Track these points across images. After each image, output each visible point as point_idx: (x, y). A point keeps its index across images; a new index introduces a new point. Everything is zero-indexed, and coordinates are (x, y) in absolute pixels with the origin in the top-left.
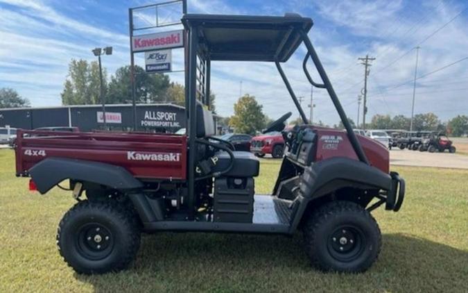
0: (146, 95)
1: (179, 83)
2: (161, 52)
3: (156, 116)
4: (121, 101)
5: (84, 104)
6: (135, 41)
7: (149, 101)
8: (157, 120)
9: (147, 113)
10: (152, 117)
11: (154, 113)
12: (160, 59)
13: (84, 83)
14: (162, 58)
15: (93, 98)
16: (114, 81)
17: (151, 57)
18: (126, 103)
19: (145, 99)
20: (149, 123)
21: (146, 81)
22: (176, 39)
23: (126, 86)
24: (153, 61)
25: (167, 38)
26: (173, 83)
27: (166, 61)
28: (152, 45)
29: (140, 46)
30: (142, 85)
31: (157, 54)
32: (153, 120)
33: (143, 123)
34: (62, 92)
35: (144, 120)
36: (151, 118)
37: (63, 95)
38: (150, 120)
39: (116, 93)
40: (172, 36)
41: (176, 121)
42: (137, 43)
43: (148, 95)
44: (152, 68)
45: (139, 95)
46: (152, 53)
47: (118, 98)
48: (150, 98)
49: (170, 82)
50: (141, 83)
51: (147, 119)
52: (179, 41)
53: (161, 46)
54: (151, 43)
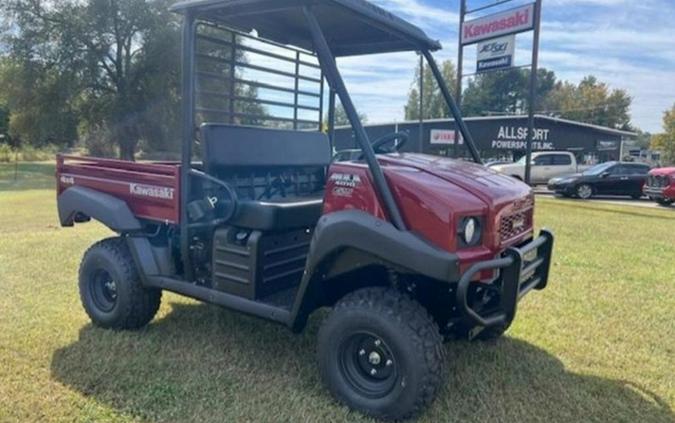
0: (515, 103)
1: (570, 82)
2: (500, 41)
3: (516, 134)
4: (478, 113)
5: (429, 118)
6: (466, 28)
7: (518, 111)
8: (516, 140)
9: (502, 129)
10: (510, 134)
11: (513, 129)
12: (497, 50)
13: (432, 92)
14: (500, 49)
15: (441, 110)
16: (471, 85)
17: (485, 49)
18: (484, 115)
19: (514, 109)
20: (504, 145)
21: (516, 83)
22: (523, 19)
23: (487, 92)
24: (488, 55)
25: (509, 19)
26: (560, 83)
27: (506, 53)
28: (488, 31)
29: (471, 35)
30: (511, 90)
31: (493, 45)
32: (512, 140)
33: (494, 143)
34: (406, 103)
35: (497, 140)
36: (508, 137)
37: (406, 108)
38: (506, 140)
39: (472, 101)
40: (517, 14)
41: (546, 142)
42: (468, 31)
43: (519, 103)
44: (485, 65)
45: (505, 103)
46: (487, 43)
47: (475, 109)
48: (521, 107)
49: (556, 82)
50: (511, 85)
51: (501, 139)
52: (526, 21)
53: (500, 32)
54: (486, 29)
